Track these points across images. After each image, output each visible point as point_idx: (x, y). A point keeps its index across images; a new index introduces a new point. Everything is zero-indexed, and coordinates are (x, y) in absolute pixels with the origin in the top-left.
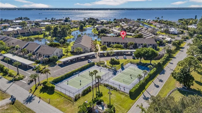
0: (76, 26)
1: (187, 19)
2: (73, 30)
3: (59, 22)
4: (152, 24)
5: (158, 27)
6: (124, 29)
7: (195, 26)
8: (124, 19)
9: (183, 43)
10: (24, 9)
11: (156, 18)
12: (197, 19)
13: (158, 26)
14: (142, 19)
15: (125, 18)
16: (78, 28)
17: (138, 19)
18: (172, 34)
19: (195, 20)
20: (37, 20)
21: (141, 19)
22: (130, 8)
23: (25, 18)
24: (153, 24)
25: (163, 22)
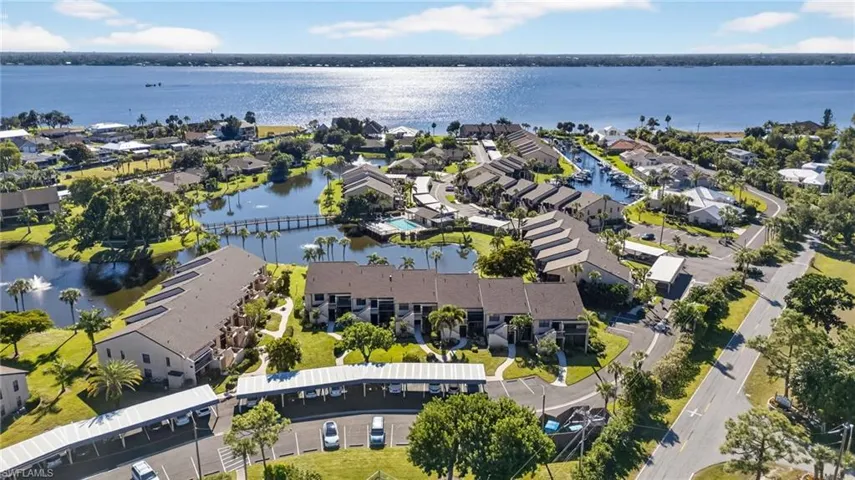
0: (258, 163)
1: (788, 125)
2: (232, 188)
3: (192, 139)
4: (616, 153)
5: (640, 174)
6: (470, 188)
7: (818, 170)
8: (494, 123)
9: (743, 296)
10: (100, 60)
11: (643, 119)
12: (832, 123)
13: (641, 169)
14: (580, 125)
15: (503, 121)
16: (263, 176)
17: (560, 126)
18: (696, 223)
19: (826, 132)
20: (101, 126)
21: (574, 126)
22: (554, 57)
23: (48, 117)
24: (622, 154)
25: (670, 142)
